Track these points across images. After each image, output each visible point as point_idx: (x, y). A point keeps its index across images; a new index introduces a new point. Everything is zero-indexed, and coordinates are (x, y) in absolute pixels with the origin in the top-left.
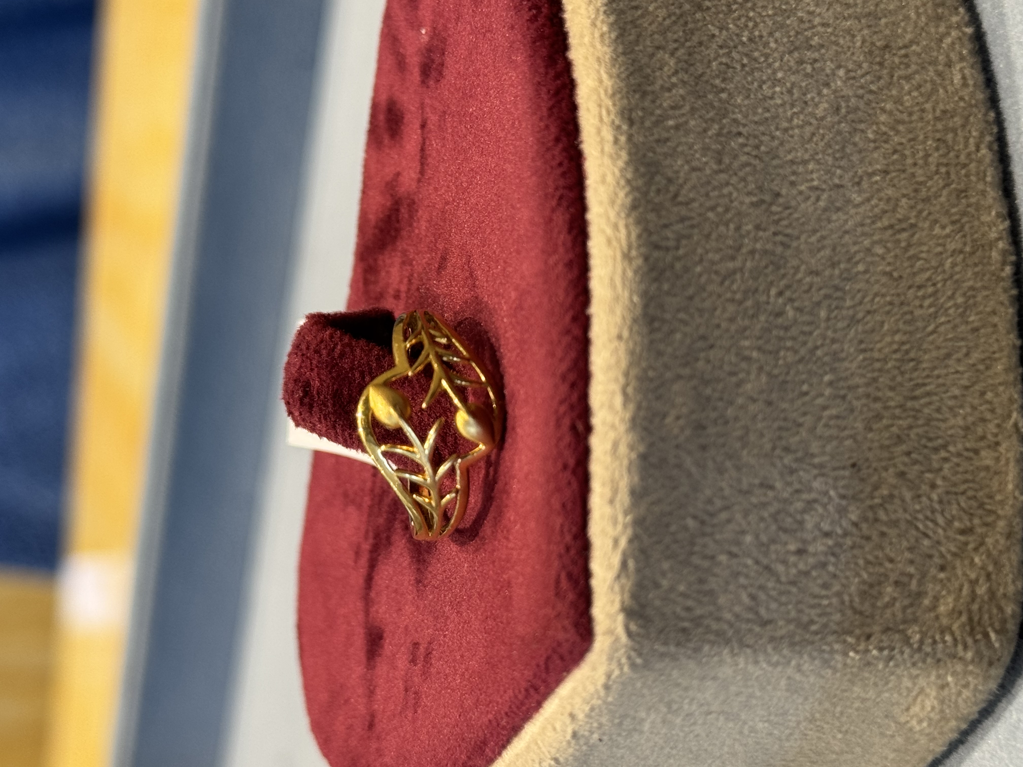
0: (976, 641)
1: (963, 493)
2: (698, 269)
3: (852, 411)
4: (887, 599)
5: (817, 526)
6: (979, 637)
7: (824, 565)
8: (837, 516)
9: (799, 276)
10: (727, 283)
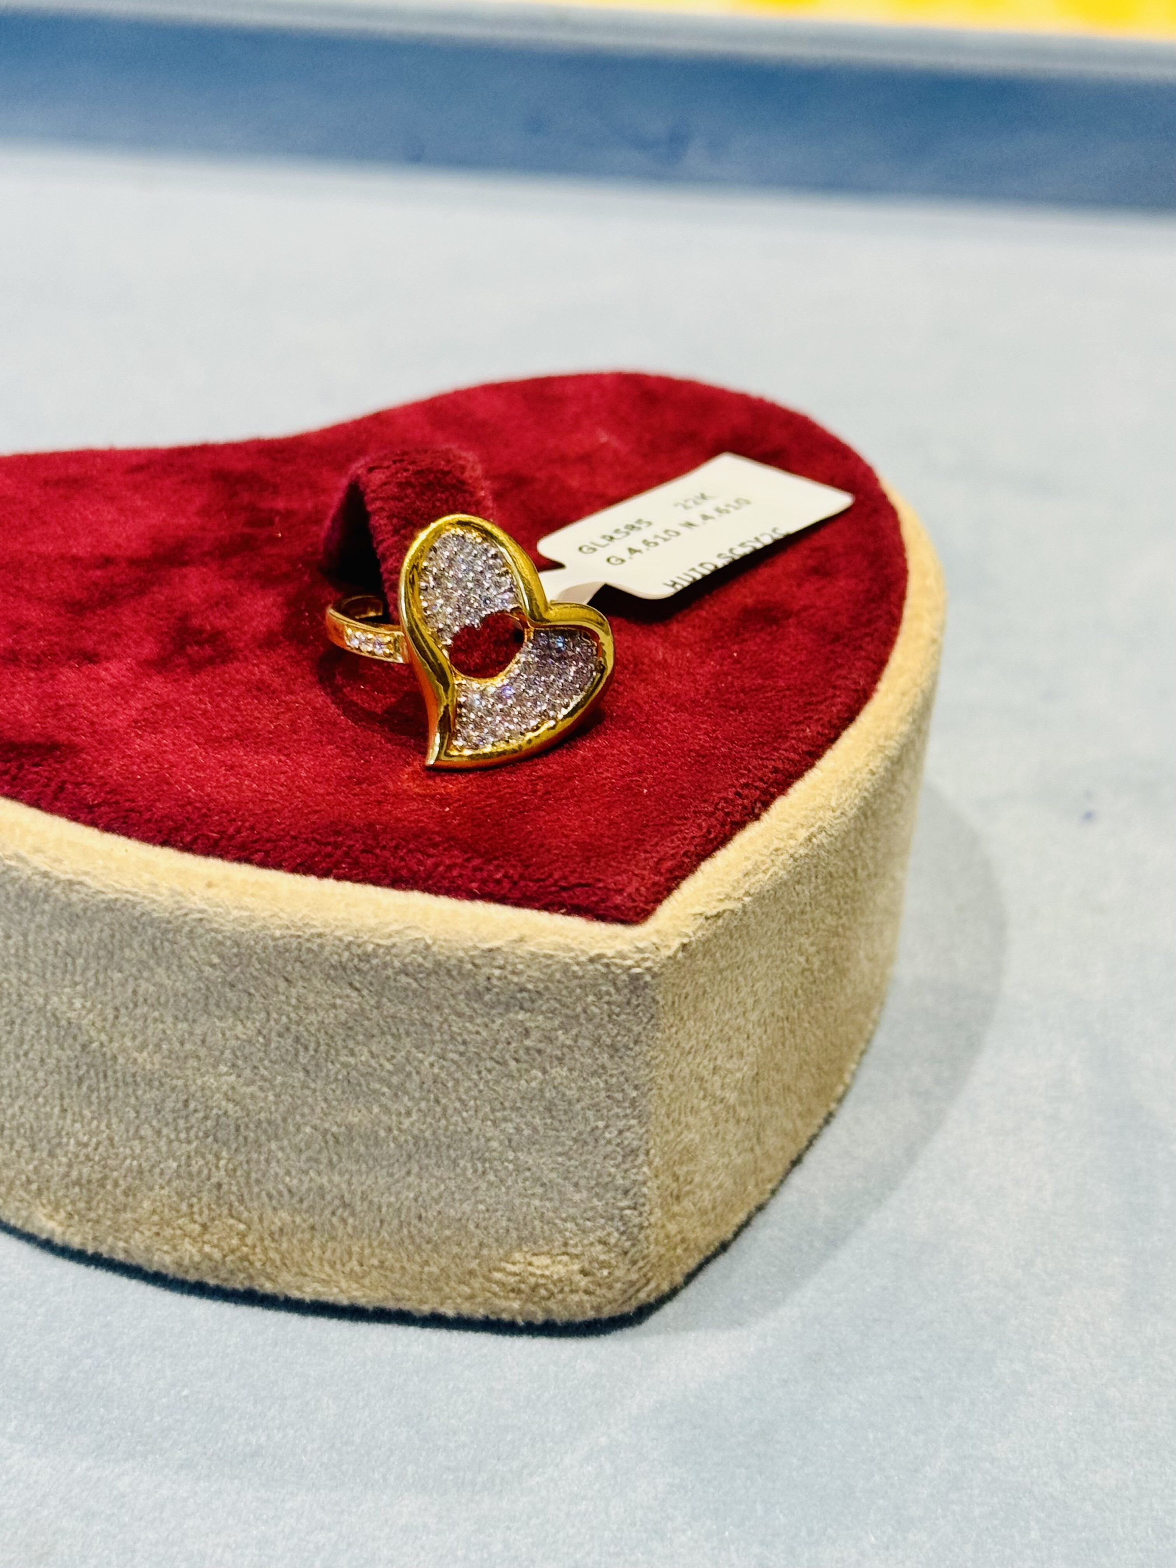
0: (645, 1276)
1: (735, 1183)
2: (862, 844)
3: (783, 1044)
4: (679, 1172)
5: (729, 1071)
6: (650, 1274)
7: (704, 1098)
8: (732, 1085)
9: (848, 933)
10: (852, 875)
